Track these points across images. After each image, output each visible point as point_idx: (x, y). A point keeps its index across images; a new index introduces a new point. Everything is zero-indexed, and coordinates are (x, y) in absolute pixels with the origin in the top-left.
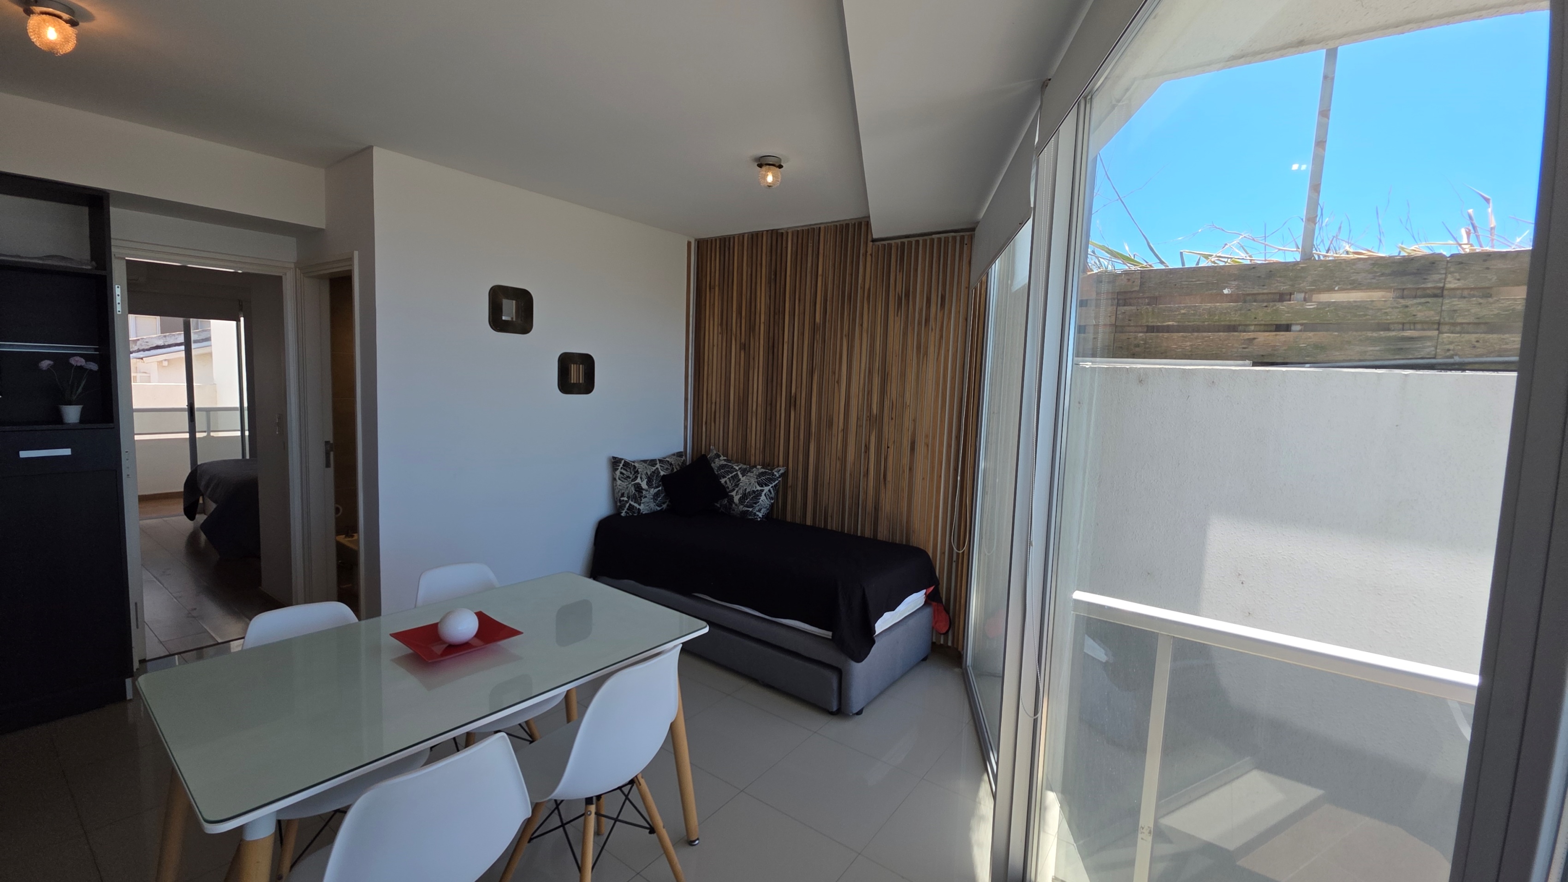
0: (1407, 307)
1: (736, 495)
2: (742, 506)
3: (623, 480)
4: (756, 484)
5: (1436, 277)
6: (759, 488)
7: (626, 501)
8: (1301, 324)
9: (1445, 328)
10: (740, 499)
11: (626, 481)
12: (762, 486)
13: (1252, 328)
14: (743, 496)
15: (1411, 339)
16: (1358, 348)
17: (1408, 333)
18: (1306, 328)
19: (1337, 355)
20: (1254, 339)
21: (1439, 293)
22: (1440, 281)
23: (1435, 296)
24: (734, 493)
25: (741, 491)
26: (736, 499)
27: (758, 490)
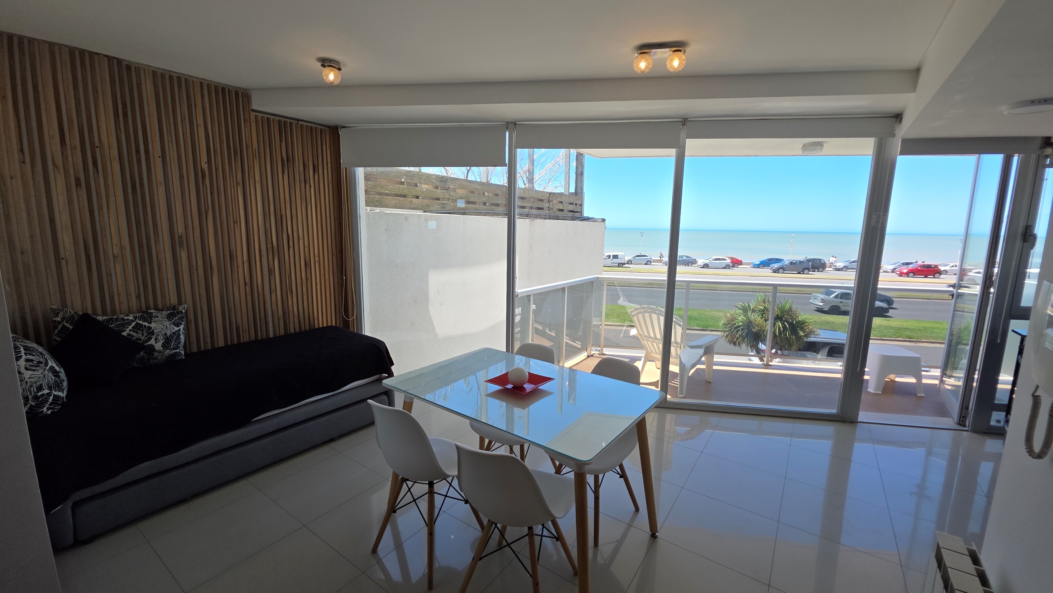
0: (443, 193)
1: (156, 343)
2: (168, 351)
3: (33, 368)
4: (173, 326)
5: (448, 184)
6: (176, 329)
7: (47, 394)
8: (422, 196)
9: (450, 200)
10: (164, 345)
11: (39, 368)
12: (179, 326)
13: (410, 196)
14: (165, 341)
15: (445, 204)
16: (436, 206)
17: (445, 202)
18: (423, 198)
19: (432, 209)
20: (412, 201)
21: (448, 189)
22: (448, 185)
23: (448, 190)
24: (152, 342)
25: (161, 337)
26: (158, 346)
27: (176, 331)
